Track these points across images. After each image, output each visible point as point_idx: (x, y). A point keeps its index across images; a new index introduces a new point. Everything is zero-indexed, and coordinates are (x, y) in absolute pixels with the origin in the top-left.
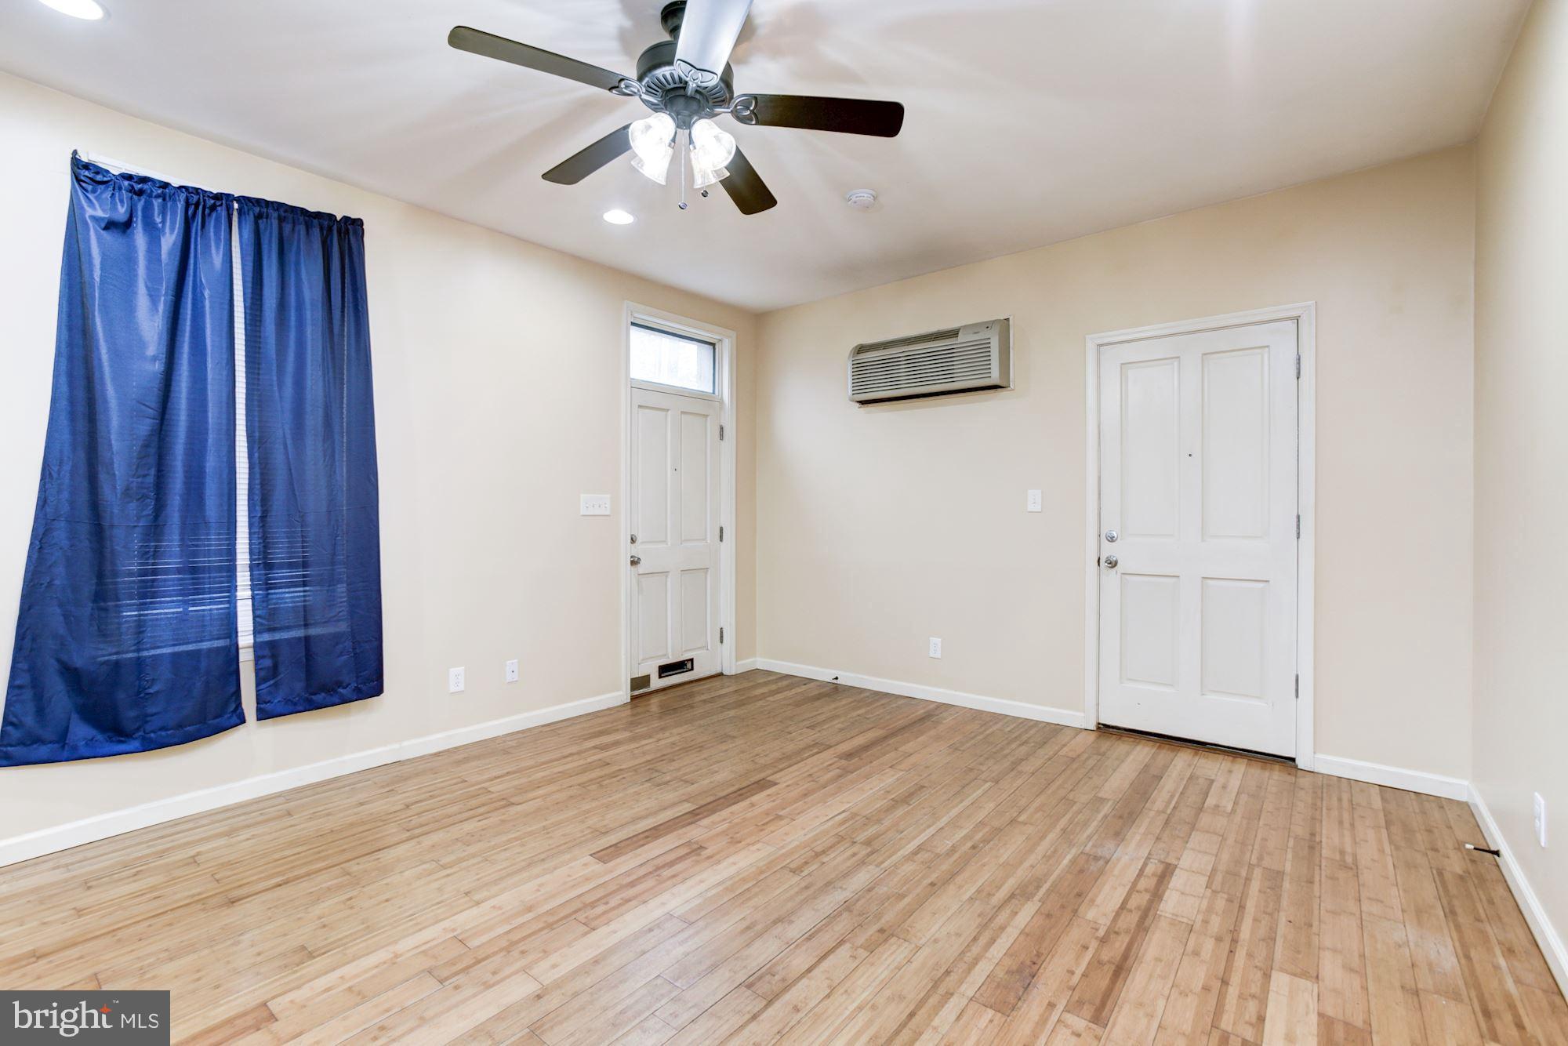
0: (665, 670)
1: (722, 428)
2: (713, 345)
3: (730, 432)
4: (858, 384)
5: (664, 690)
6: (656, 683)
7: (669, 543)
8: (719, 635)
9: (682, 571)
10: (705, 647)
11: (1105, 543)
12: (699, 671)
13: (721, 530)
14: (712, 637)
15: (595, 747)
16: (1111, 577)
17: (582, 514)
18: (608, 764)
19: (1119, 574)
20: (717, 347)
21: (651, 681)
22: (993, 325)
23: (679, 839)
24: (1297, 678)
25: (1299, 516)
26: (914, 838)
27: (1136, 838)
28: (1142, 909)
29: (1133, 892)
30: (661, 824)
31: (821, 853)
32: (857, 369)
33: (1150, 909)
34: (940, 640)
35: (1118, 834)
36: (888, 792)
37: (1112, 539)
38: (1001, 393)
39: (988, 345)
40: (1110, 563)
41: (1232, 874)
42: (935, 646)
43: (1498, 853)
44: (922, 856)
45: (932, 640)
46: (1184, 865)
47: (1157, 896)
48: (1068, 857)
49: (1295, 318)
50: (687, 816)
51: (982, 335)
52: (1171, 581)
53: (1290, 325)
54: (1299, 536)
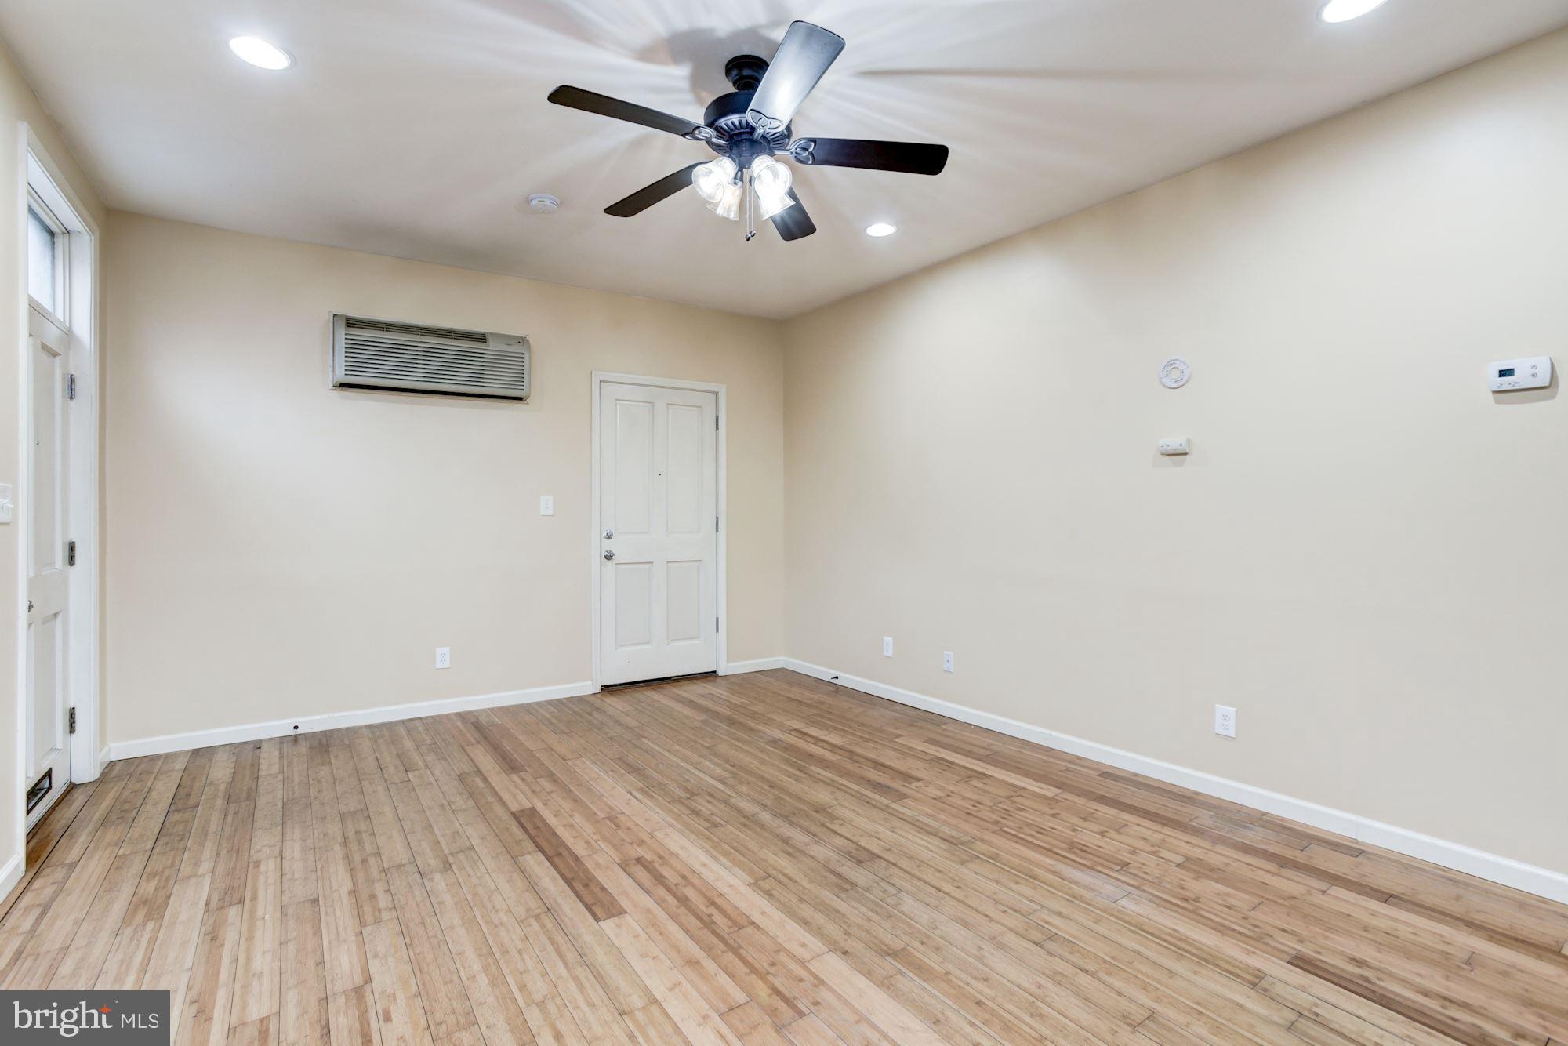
1: (72, 380)
3: (88, 387)
4: (352, 365)
8: (68, 723)
9: (43, 618)
10: (55, 747)
11: (605, 542)
12: (57, 788)
13: (72, 546)
14: (61, 723)
16: (609, 566)
19: (614, 564)
22: (522, 341)
23: (608, 868)
24: (717, 619)
25: (717, 518)
26: (702, 779)
27: (760, 727)
28: (833, 748)
29: (815, 744)
30: (563, 876)
31: (696, 813)
32: (352, 345)
33: (835, 746)
34: (448, 648)
35: (752, 730)
36: (612, 771)
37: (609, 537)
38: (517, 405)
39: (521, 359)
40: (608, 557)
41: (813, 722)
42: (443, 656)
43: (837, 678)
44: (731, 781)
45: (439, 650)
46: (798, 728)
47: (823, 741)
48: (767, 746)
49: (716, 393)
50: (556, 860)
51: (515, 348)
52: (648, 566)
53: (712, 396)
54: (717, 530)
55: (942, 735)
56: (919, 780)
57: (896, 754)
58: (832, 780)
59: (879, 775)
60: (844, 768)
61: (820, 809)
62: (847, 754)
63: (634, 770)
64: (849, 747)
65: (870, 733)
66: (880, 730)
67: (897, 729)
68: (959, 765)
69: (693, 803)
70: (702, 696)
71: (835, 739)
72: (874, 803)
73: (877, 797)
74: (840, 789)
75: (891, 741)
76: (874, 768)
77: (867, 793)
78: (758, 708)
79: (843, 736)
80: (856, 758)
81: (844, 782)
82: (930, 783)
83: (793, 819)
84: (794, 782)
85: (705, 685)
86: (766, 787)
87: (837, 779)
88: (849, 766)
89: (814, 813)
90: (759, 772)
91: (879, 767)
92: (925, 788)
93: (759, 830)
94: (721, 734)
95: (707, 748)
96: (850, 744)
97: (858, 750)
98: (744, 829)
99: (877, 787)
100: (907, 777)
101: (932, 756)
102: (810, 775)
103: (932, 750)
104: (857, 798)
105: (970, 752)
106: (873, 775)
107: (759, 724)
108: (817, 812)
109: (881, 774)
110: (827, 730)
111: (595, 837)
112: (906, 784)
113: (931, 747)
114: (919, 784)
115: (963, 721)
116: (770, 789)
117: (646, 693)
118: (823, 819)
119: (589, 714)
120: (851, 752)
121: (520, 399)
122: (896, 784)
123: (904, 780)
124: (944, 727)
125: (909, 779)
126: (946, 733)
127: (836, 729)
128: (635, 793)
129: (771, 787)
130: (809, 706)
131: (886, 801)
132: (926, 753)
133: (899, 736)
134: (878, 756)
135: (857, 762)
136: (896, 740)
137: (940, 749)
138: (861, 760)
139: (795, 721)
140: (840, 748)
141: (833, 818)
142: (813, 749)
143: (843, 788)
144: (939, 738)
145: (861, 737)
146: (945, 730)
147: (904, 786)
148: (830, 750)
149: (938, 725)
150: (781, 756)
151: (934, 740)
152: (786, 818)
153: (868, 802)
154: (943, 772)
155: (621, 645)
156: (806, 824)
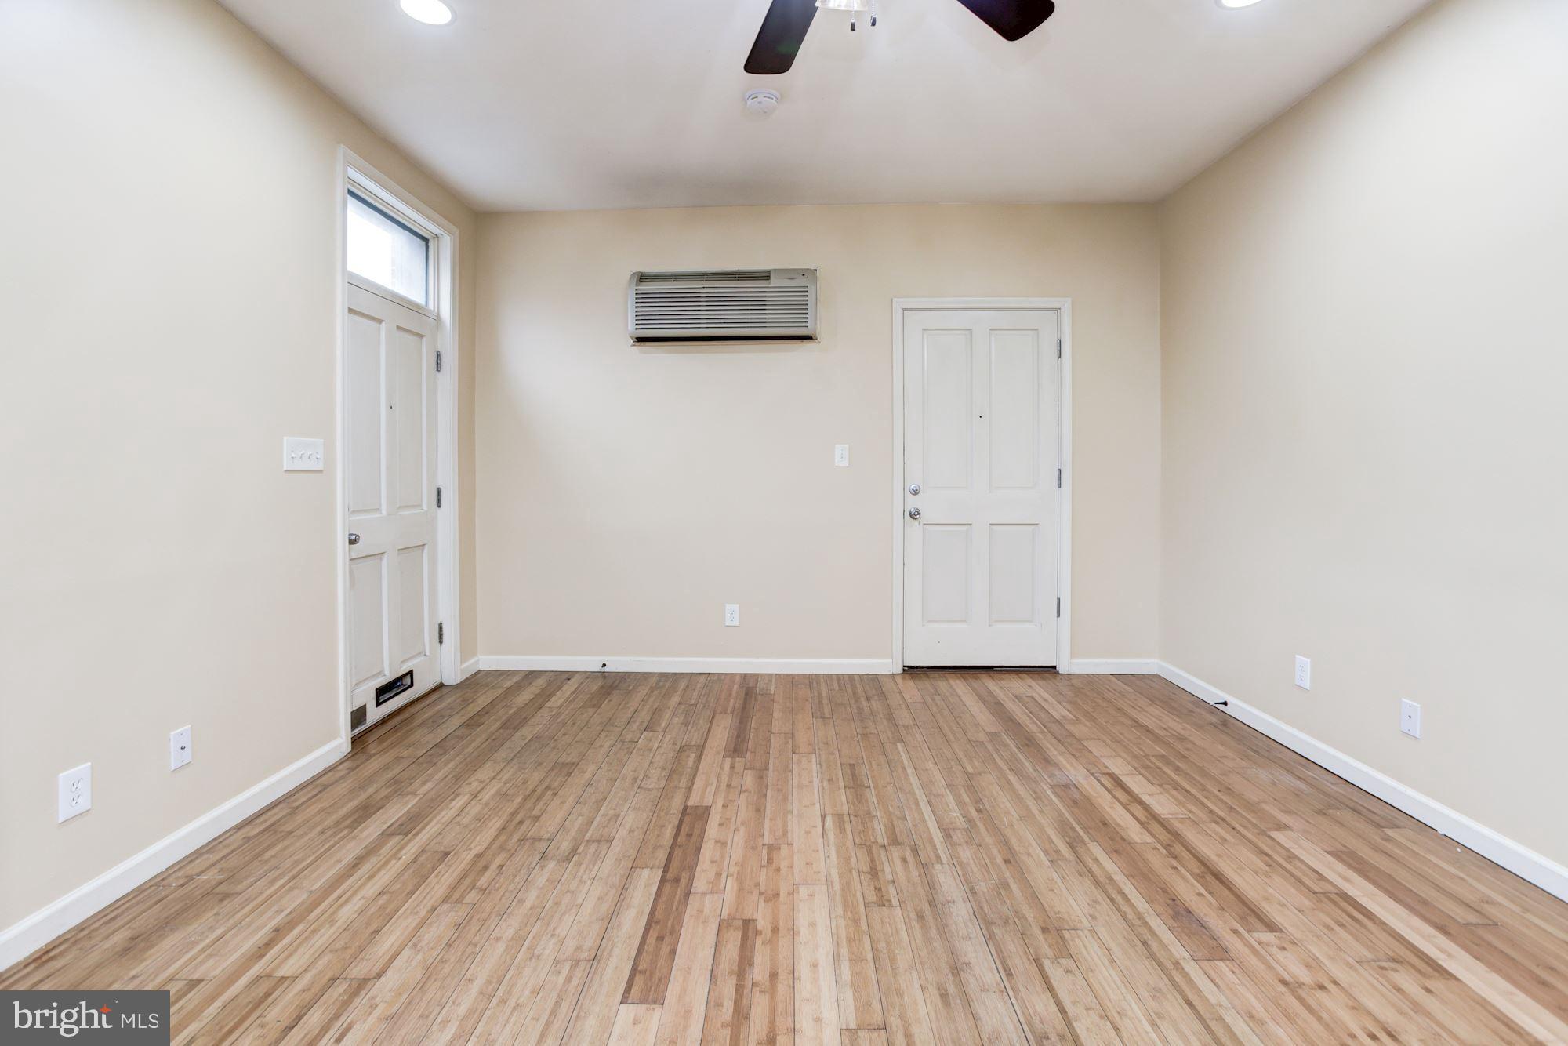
0: (384, 692)
1: (439, 355)
2: (426, 240)
3: (451, 360)
4: (641, 318)
5: (384, 721)
6: (374, 714)
7: (384, 512)
8: (438, 635)
9: (399, 550)
10: (422, 653)
11: (910, 497)
12: (421, 686)
13: (439, 492)
14: (429, 635)
15: (387, 835)
16: (915, 526)
17: (285, 469)
18: (447, 854)
19: (921, 524)
20: (431, 245)
21: (368, 715)
22: (809, 273)
23: (704, 922)
24: (1059, 600)
25: (1060, 471)
26: (924, 821)
27: (1061, 760)
28: (1150, 818)
29: (1125, 806)
30: (653, 912)
31: (874, 872)
32: (642, 299)
33: (1155, 817)
34: (738, 605)
35: (1047, 761)
36: (830, 780)
37: (915, 493)
38: (806, 345)
39: (804, 293)
40: (914, 515)
41: (1147, 767)
42: (732, 613)
43: (1225, 704)
44: (957, 836)
45: (728, 606)
46: (1116, 771)
47: (1141, 803)
48: (1049, 793)
49: (1058, 310)
50: (667, 888)
51: (800, 282)
52: (964, 528)
53: (1053, 314)
54: (1060, 486)
55: (1376, 848)
56: (1272, 927)
57: (1258, 862)
58: (1111, 879)
59: (1200, 894)
60: (1145, 861)
61: (1056, 930)
62: (1164, 836)
63: (856, 785)
64: (1177, 825)
65: (1231, 809)
66: (1252, 808)
67: (1289, 812)
68: (1382, 925)
69: (884, 858)
70: (1018, 698)
71: (1163, 804)
72: (1155, 946)
73: (1167, 936)
74: (1112, 900)
75: (1262, 833)
76: (1199, 878)
77: (1155, 923)
78: (1081, 730)
79: (1180, 803)
80: (1178, 848)
81: (1128, 888)
82: (1294, 943)
83: (997, 931)
84: (1047, 863)
85: (1033, 683)
86: (999, 860)
87: (1120, 878)
88: (1157, 861)
89: (1037, 932)
90: (1008, 832)
91: (1209, 878)
92: (1274, 950)
93: (933, 932)
94: (1002, 757)
95: (967, 774)
96: (1182, 821)
97: (1191, 835)
98: (915, 924)
99: (1181, 915)
100: (1252, 914)
101: (1330, 888)
102: (1079, 859)
103: (1337, 874)
104: (1132, 926)
105: (1425, 902)
106: (1188, 890)
107: (1061, 754)
108: (1045, 930)
109: (1203, 891)
110: (1160, 786)
111: (732, 869)
112: (1241, 930)
113: (1340, 867)
114: (1268, 937)
115: (1441, 831)
116: (1003, 866)
117: (952, 682)
118: (1046, 950)
119: (868, 699)
120: (1176, 835)
121: (809, 338)
122: (1221, 925)
123: (1243, 919)
124: (1390, 832)
125: (1252, 919)
126: (1388, 846)
127: (1177, 787)
128: (829, 821)
129: (1007, 862)
130: (1157, 739)
131: (1179, 951)
132: (1321, 877)
133: (1282, 827)
134: (1219, 856)
135: (1175, 857)
136: (1274, 834)
137: (1351, 874)
138: (1185, 854)
139: (1120, 761)
140: (1162, 823)
141: (1063, 950)
142: (1119, 816)
143: (1119, 899)
144: (1365, 852)
145: (1211, 812)
146: (1388, 839)
147: (1235, 932)
148: (1141, 823)
149: (1379, 826)
150: (1060, 814)
151: (1352, 854)
152: (986, 922)
153: (1144, 943)
154: (1337, 928)
155: (930, 621)
156: (1012, 946)
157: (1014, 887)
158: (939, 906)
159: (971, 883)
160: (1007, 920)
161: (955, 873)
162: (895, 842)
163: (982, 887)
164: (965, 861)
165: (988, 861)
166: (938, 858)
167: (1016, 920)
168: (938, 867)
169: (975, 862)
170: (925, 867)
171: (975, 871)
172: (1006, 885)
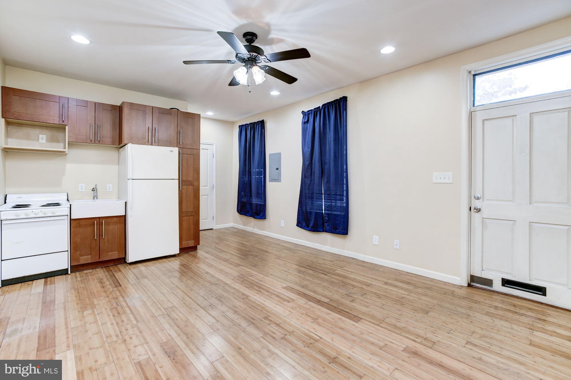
0: (509, 283)
6: (500, 288)
21: (494, 285)
31: (278, 325)
61: (215, 331)
69: (282, 332)
86: (243, 348)
98: (253, 316)
116: (240, 346)
157: (233, 339)
158: (250, 323)
159: (247, 334)
160: (230, 328)
161: (254, 336)
162: (283, 338)
163: (243, 334)
164: (255, 342)
165: (247, 345)
166: (264, 339)
167: (227, 329)
168: (261, 335)
169: (251, 343)
170: (266, 334)
171: (248, 339)
172: (235, 339)
